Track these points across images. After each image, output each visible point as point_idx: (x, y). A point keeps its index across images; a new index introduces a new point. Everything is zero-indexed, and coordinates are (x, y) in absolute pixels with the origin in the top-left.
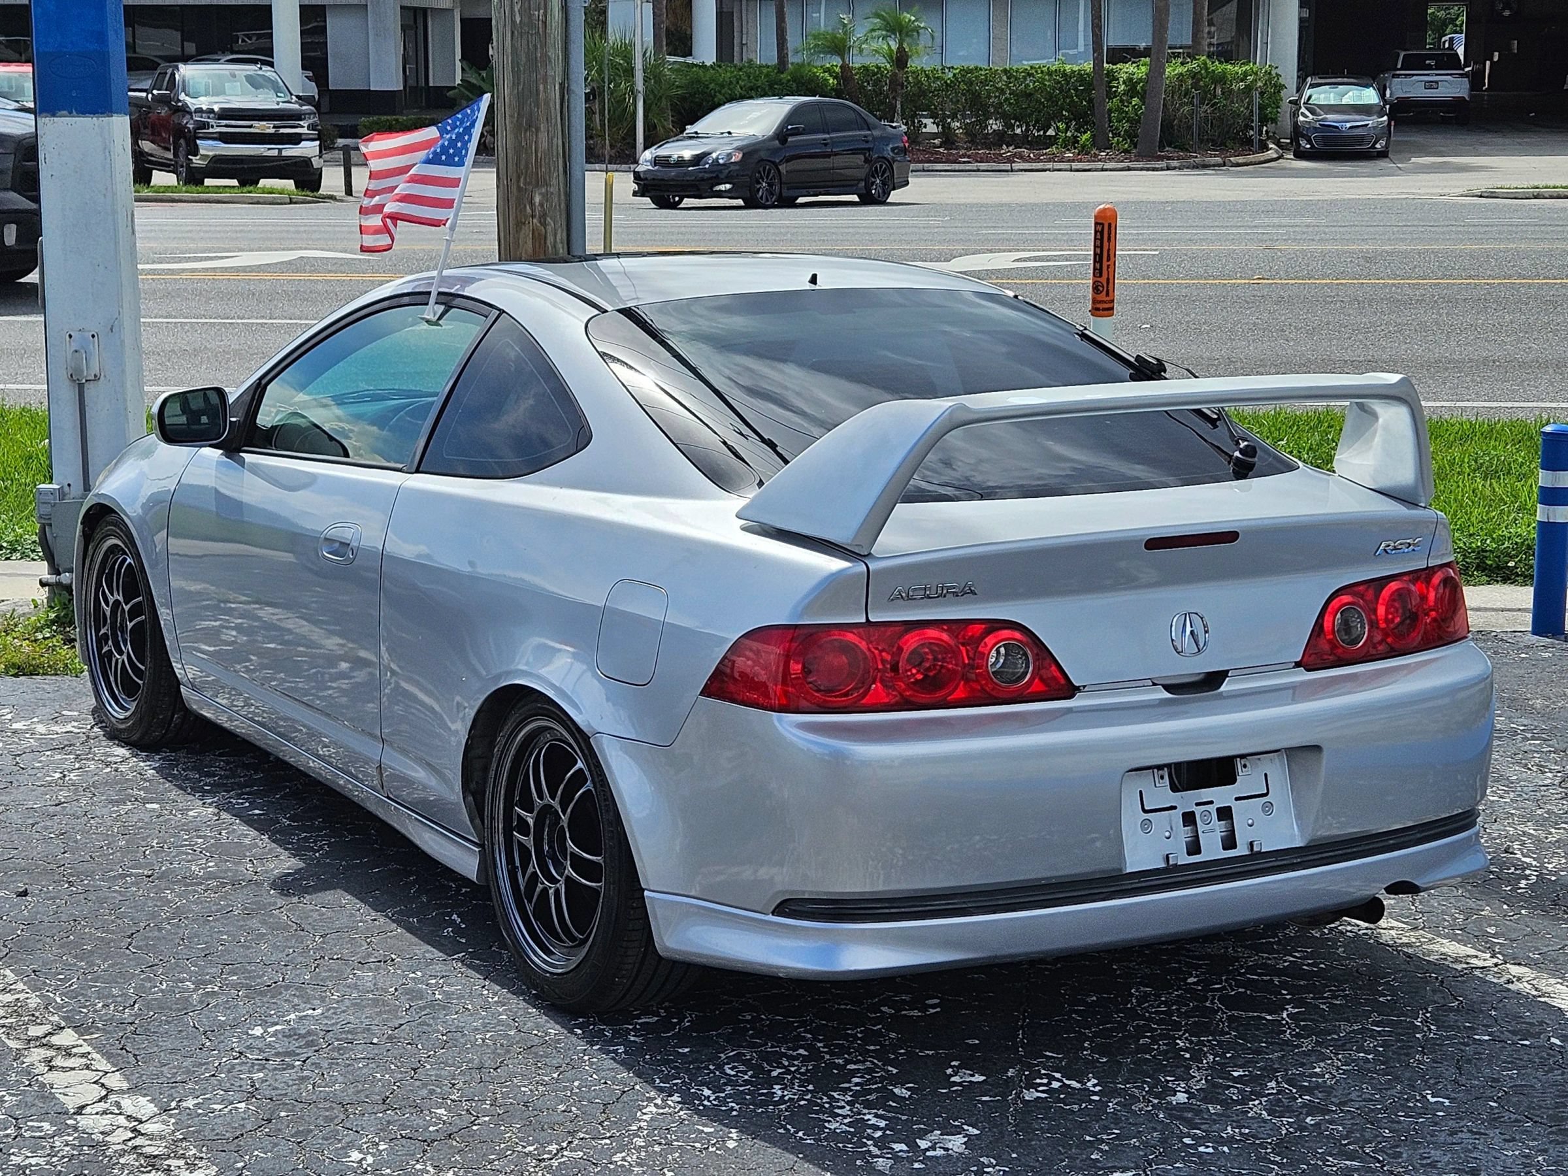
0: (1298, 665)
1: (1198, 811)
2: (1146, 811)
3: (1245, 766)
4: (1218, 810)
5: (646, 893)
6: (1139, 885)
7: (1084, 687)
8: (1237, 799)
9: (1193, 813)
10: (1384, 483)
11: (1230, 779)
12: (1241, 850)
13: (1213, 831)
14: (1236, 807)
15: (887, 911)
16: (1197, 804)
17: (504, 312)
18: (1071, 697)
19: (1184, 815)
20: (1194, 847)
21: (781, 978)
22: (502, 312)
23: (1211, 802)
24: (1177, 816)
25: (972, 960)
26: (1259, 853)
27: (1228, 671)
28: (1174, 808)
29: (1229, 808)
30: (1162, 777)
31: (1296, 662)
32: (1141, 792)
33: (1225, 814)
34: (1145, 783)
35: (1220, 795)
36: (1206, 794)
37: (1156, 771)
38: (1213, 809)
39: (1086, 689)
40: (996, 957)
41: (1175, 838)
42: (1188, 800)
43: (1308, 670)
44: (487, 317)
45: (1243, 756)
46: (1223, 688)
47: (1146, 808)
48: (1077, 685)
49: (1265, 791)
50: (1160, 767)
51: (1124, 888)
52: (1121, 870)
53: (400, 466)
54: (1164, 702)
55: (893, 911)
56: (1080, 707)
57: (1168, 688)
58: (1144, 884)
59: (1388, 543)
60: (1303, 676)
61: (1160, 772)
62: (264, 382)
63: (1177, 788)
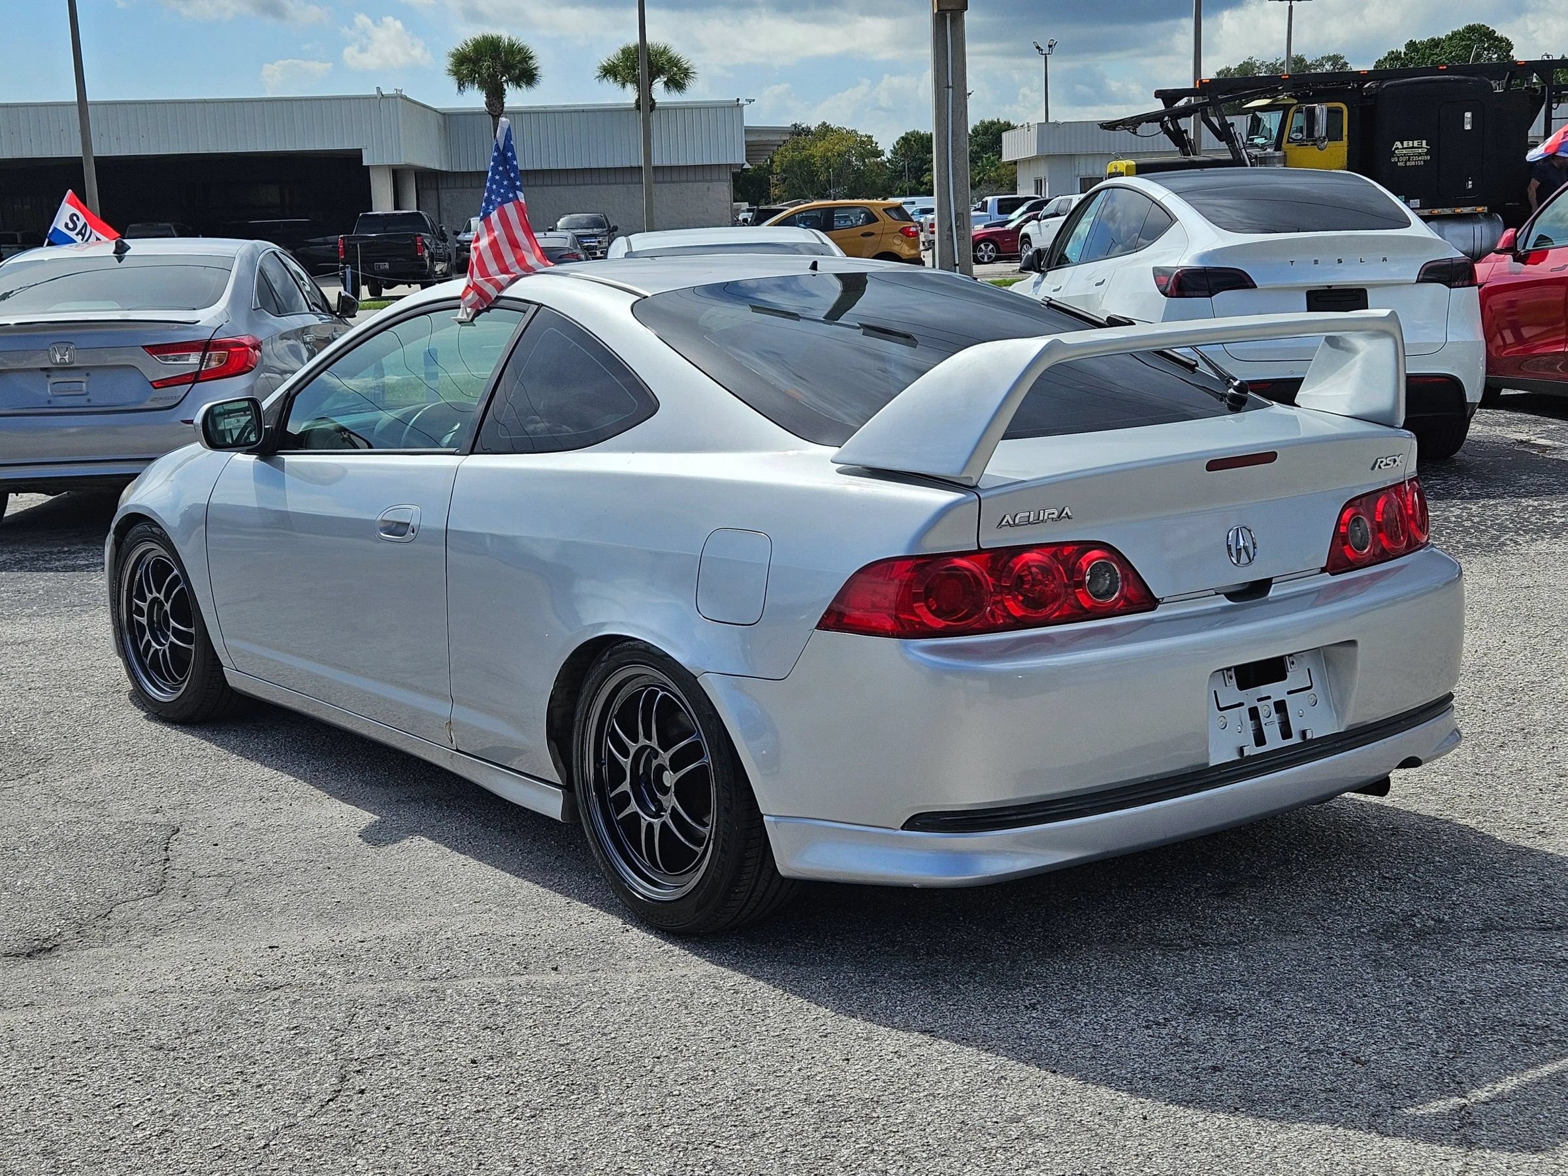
0: (1323, 570)
1: (1259, 705)
2: (1221, 709)
3: (1293, 663)
4: (1275, 703)
5: (765, 817)
6: (1221, 776)
7: (1163, 599)
8: (1289, 693)
9: (1256, 708)
10: (1358, 410)
11: (1282, 676)
12: (1296, 739)
13: (1273, 723)
14: (1290, 701)
15: (1014, 817)
16: (1259, 700)
17: (543, 305)
18: (1153, 609)
19: (1250, 710)
20: (1260, 739)
21: (915, 888)
22: (540, 305)
23: (1269, 698)
24: (1244, 710)
25: (1085, 858)
26: (1311, 740)
27: (1271, 579)
28: (1241, 704)
29: (1283, 701)
30: (1231, 678)
31: (1322, 568)
32: (1215, 692)
33: (1280, 707)
34: (1218, 685)
35: (1275, 690)
36: (1265, 690)
37: (1225, 671)
38: (1271, 702)
39: (1164, 601)
40: (1108, 852)
41: (1245, 732)
42: (1250, 696)
43: (1334, 574)
44: (525, 312)
45: (1290, 656)
46: (1271, 594)
47: (1220, 706)
48: (1157, 597)
49: (1310, 685)
50: (1229, 670)
51: (1209, 780)
52: (1208, 764)
53: (453, 450)
54: (1225, 610)
55: (1020, 817)
56: (1161, 617)
57: (1229, 596)
58: (1225, 775)
59: (1381, 460)
60: (1328, 579)
61: (1229, 673)
62: (292, 392)
63: (1242, 686)
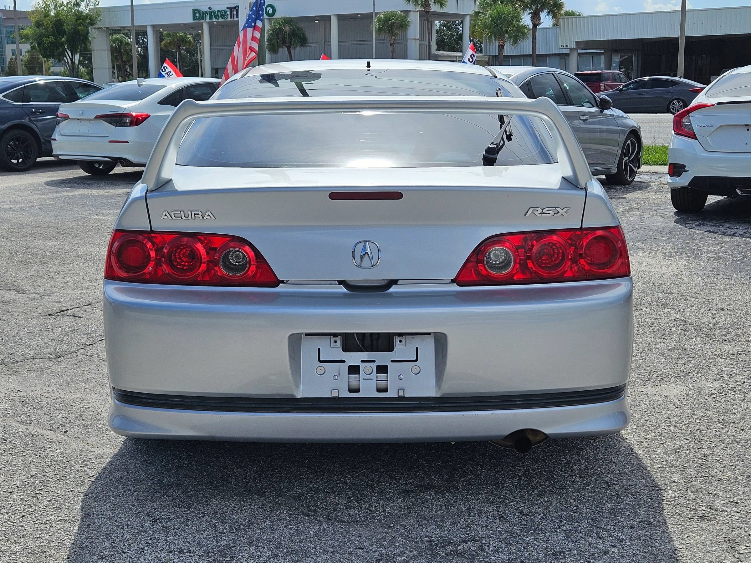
0: (453, 281)
1: (362, 365)
2: (320, 362)
3: (400, 341)
4: (378, 366)
6: (313, 406)
7: (287, 281)
8: (392, 361)
9: (358, 367)
11: (390, 348)
12: (392, 394)
13: (371, 379)
14: (391, 366)
16: (363, 361)
18: (276, 286)
19: (350, 367)
20: (355, 388)
23: (374, 361)
24: (345, 368)
26: (404, 397)
27: (398, 280)
28: (343, 361)
29: (386, 366)
30: (336, 342)
31: (452, 280)
32: (319, 349)
33: (382, 369)
34: (324, 344)
35: (382, 358)
36: (370, 355)
37: (332, 337)
38: (374, 366)
41: (341, 380)
42: (355, 358)
43: (459, 286)
45: (400, 335)
46: (391, 291)
47: (321, 359)
48: (281, 279)
50: (335, 335)
51: (302, 406)
54: (345, 295)
56: (281, 292)
58: (318, 406)
59: (537, 209)
60: (455, 288)
61: (335, 339)
63: (346, 349)
